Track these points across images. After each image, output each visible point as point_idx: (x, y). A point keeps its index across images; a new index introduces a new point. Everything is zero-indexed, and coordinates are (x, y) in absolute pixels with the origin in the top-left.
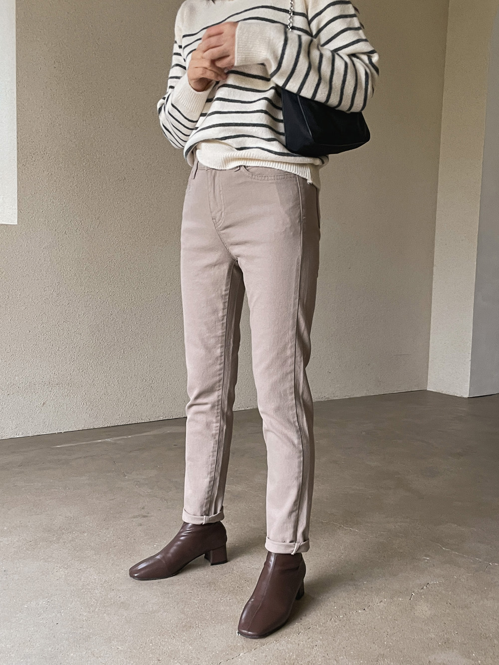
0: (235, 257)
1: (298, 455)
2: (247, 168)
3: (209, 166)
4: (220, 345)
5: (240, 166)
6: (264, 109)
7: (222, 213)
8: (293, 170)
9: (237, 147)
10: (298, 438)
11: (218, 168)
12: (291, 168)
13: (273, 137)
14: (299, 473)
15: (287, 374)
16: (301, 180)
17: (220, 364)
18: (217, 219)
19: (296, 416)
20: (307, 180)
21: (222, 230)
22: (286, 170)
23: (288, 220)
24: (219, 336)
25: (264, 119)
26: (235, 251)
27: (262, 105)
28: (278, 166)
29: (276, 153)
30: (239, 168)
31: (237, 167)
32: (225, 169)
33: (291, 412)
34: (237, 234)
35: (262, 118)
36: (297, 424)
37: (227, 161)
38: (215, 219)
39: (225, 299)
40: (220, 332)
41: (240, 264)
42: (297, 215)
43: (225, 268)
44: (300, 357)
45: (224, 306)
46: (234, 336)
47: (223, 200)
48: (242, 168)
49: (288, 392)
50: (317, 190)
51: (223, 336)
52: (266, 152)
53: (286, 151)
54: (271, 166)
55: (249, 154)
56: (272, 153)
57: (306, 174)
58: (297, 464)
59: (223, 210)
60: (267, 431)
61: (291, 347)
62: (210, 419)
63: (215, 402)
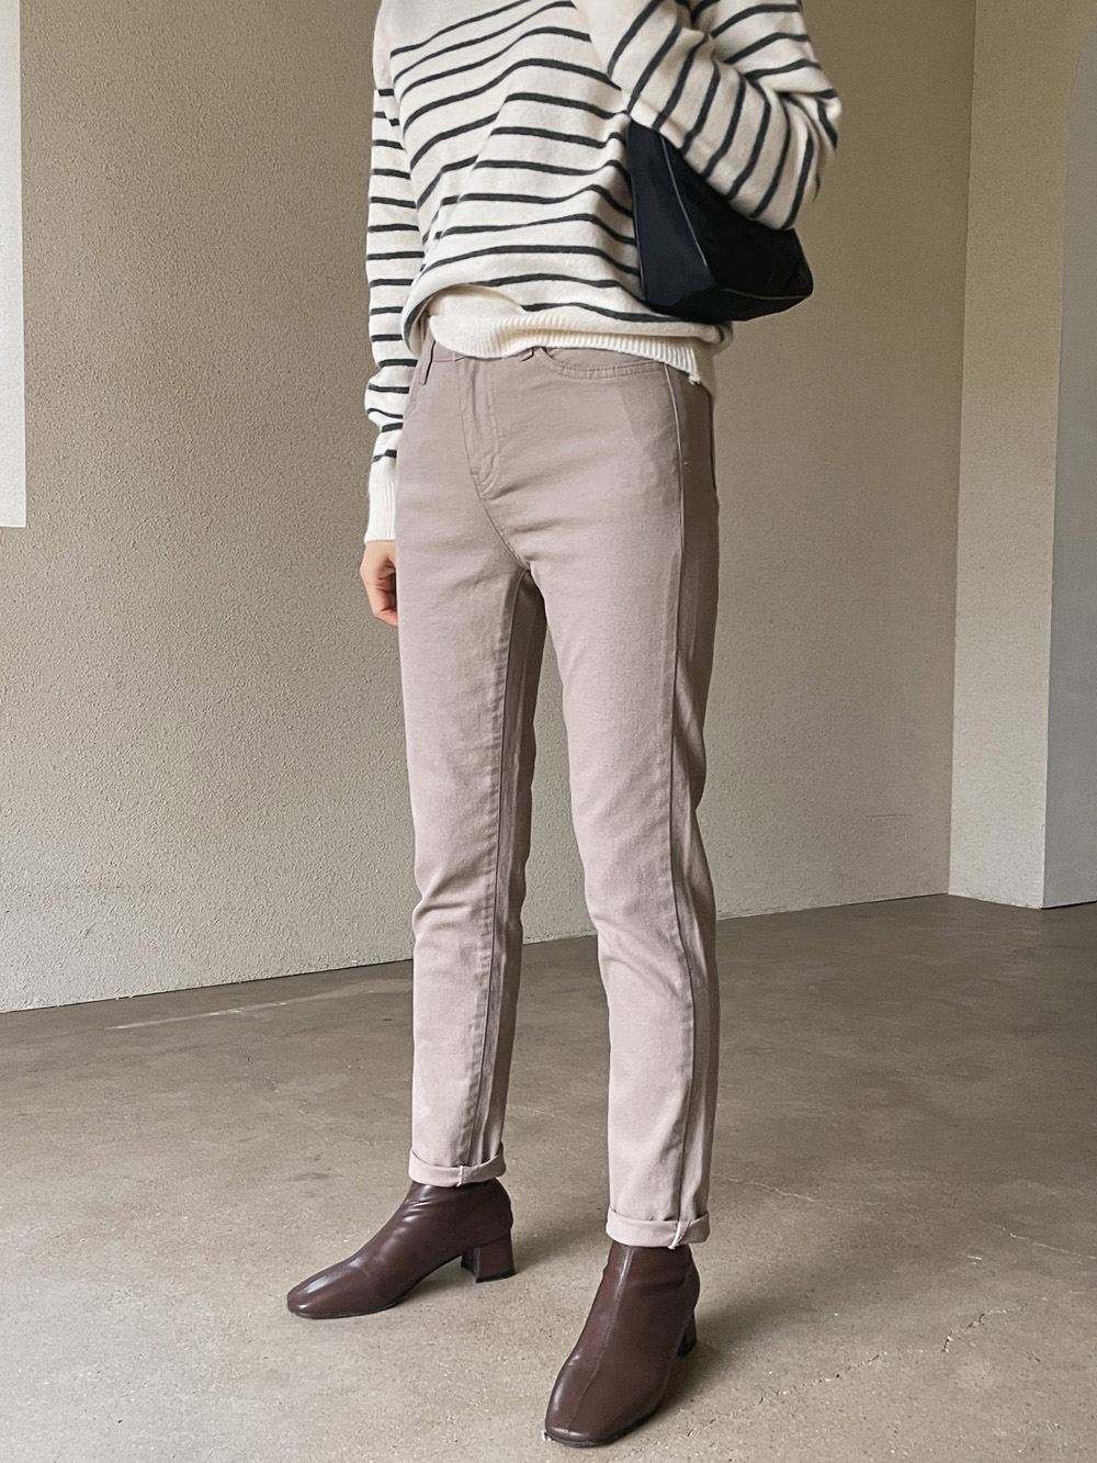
0: (524, 561)
1: (680, 1014)
2: (551, 353)
3: (460, 351)
4: (489, 768)
5: (533, 349)
6: (590, 211)
7: (493, 458)
8: (655, 352)
9: (526, 303)
10: (683, 976)
11: (482, 356)
12: (651, 348)
13: (610, 277)
14: (686, 1054)
15: (654, 826)
16: (676, 374)
17: (491, 812)
18: (483, 472)
19: (676, 923)
20: (687, 375)
21: (494, 498)
22: (641, 353)
23: (651, 467)
24: (487, 748)
25: (590, 235)
26: (524, 546)
27: (587, 203)
28: (621, 346)
29: (616, 315)
30: (531, 353)
31: (528, 350)
32: (498, 356)
33: (664, 916)
34: (532, 505)
35: (586, 234)
36: (679, 943)
37: (504, 337)
38: (477, 473)
39: (500, 660)
40: (489, 738)
41: (538, 576)
42: (671, 456)
43: (500, 587)
44: (684, 786)
45: (499, 675)
46: (522, 746)
47: (497, 427)
48: (539, 354)
49: (657, 869)
50: (710, 399)
51: (495, 746)
52: (594, 314)
53: (640, 310)
54: (604, 347)
55: (554, 320)
56: (608, 315)
57: (686, 361)
58: (680, 1034)
59: (496, 450)
60: (609, 959)
61: (663, 763)
62: (469, 940)
63: (480, 900)
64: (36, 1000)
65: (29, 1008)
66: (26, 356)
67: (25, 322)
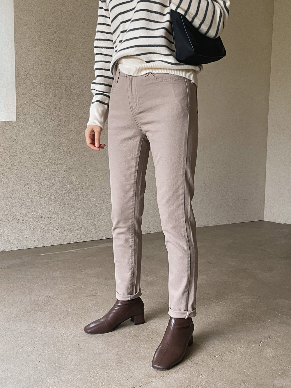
0: (144, 132)
1: (187, 256)
2: (153, 75)
3: (128, 74)
4: (133, 190)
6: (163, 35)
7: (137, 104)
8: (182, 74)
9: (146, 61)
10: (187, 246)
11: (134, 75)
13: (170, 53)
14: (188, 267)
15: (180, 205)
16: (188, 81)
17: (133, 202)
18: (134, 108)
19: (186, 232)
20: (190, 81)
21: (137, 115)
22: (179, 75)
23: (180, 106)
24: (132, 184)
25: (164, 42)
26: (144, 128)
27: (162, 32)
28: (173, 73)
29: (172, 64)
30: (148, 74)
31: (147, 74)
32: (138, 75)
33: (182, 230)
34: (147, 117)
35: (162, 41)
36: (186, 237)
37: (140, 70)
38: (132, 108)
39: (137, 160)
40: (133, 181)
41: (148, 137)
42: (186, 103)
43: (138, 140)
44: (188, 195)
45: (136, 164)
47: (138, 95)
48: (150, 75)
49: (181, 217)
50: (196, 87)
51: (134, 184)
52: (165, 63)
53: (178, 62)
54: (168, 73)
55: (155, 65)
56: (169, 64)
57: (190, 76)
58: (187, 262)
59: (138, 102)
60: (168, 242)
61: (182, 188)
62: (127, 237)
63: (130, 226)
64: (20, 247)
65: (19, 249)
66: (16, 75)
67: (15, 66)
